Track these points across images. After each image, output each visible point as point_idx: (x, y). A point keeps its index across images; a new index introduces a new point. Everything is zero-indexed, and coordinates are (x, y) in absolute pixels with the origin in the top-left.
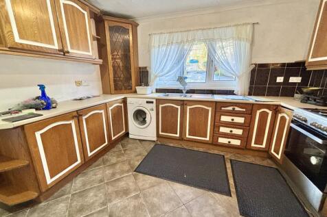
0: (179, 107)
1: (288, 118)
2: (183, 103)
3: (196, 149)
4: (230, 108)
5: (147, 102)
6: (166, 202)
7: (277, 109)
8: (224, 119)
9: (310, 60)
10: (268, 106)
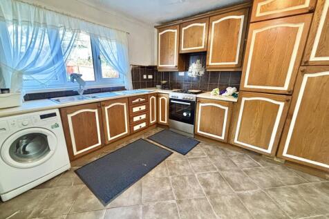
0: (96, 111)
1: (166, 99)
2: (99, 105)
3: (120, 147)
4: (137, 100)
5: (43, 117)
6: (163, 186)
7: (157, 95)
8: (136, 109)
9: (160, 66)
10: (153, 94)
